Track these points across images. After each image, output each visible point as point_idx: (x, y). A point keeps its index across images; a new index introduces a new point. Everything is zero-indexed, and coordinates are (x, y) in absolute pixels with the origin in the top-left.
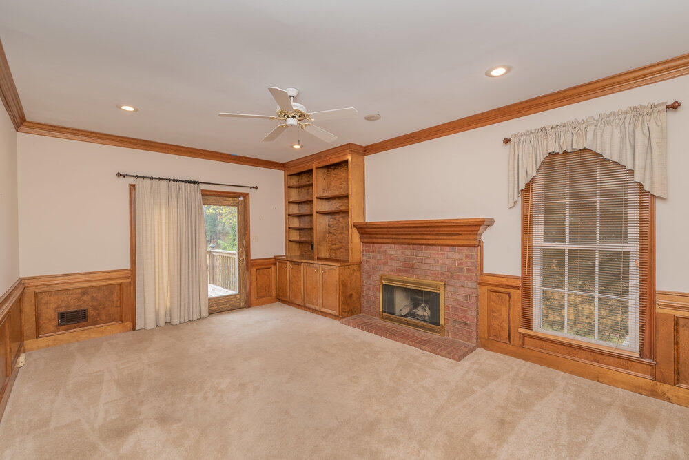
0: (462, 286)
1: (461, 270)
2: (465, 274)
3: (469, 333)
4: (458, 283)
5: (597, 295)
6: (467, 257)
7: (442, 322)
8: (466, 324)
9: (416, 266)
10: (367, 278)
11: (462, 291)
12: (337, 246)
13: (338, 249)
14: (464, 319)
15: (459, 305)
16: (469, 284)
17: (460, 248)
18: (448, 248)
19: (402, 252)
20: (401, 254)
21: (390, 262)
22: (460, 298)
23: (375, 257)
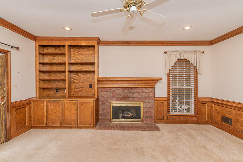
0: (149, 102)
1: (149, 97)
2: (151, 98)
3: (152, 119)
4: (148, 101)
5: (185, 100)
6: (151, 91)
7: (142, 117)
8: (151, 116)
9: (130, 97)
10: (102, 104)
11: (150, 104)
12: (79, 90)
13: (79, 91)
14: (150, 114)
15: (148, 110)
16: (152, 101)
17: (149, 88)
18: (144, 89)
19: (123, 91)
20: (122, 92)
21: (116, 96)
22: (148, 107)
23: (107, 94)
